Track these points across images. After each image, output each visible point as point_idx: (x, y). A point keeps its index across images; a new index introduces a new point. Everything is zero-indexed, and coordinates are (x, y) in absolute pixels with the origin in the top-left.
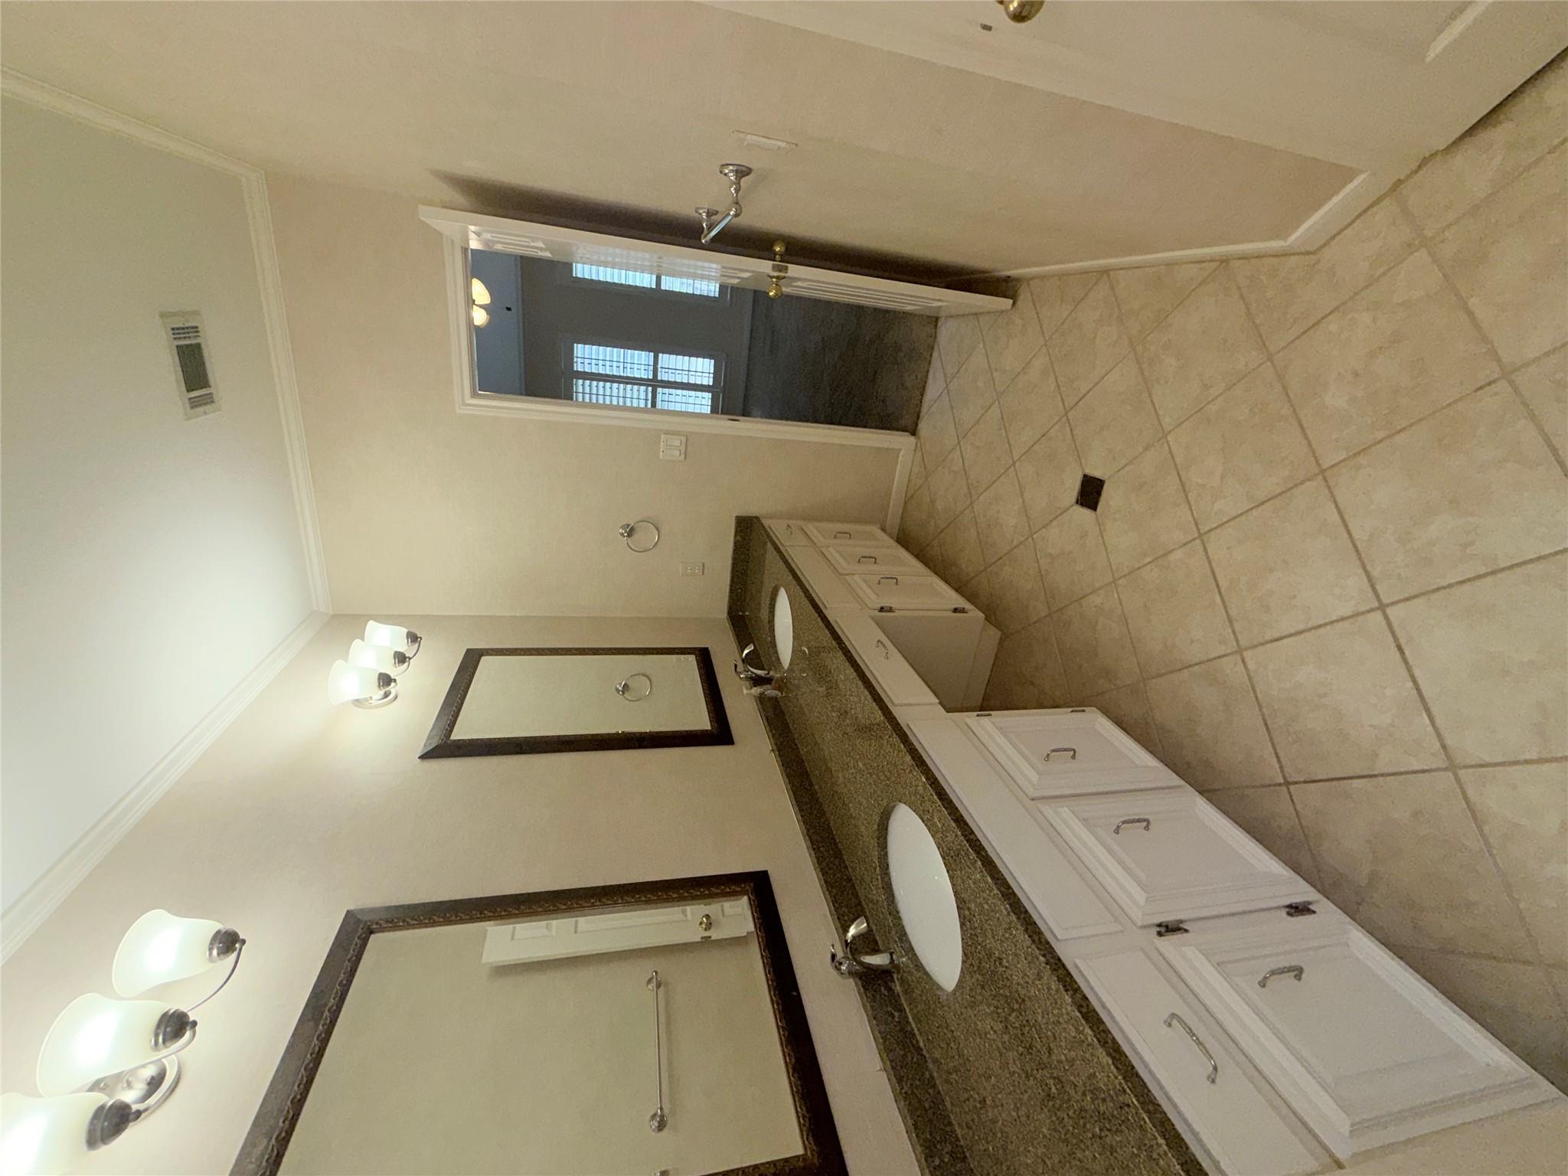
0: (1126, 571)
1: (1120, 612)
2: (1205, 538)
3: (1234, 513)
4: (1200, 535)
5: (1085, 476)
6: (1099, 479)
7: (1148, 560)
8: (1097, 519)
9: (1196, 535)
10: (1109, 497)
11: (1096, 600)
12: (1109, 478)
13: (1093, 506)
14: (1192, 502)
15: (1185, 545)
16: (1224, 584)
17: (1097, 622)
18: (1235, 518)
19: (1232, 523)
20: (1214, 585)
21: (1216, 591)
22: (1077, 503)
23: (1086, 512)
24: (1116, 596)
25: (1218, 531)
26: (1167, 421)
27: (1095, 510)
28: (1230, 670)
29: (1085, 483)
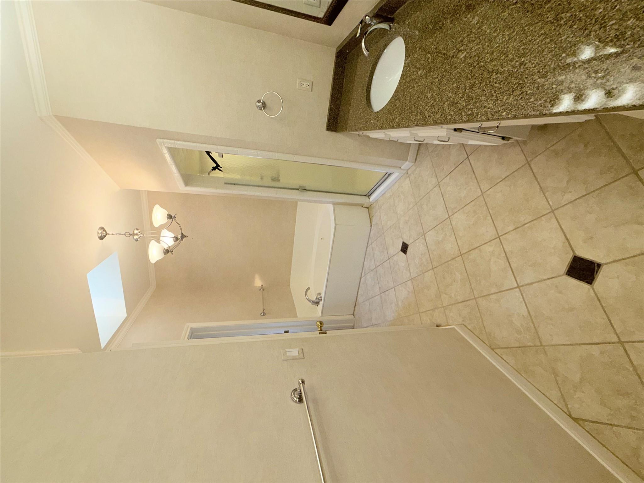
0: (543, 218)
1: (547, 194)
2: (497, 236)
3: (485, 245)
4: (499, 237)
5: (590, 284)
7: (527, 225)
8: (573, 251)
9: (501, 237)
11: (569, 197)
14: (503, 252)
15: (507, 233)
16: (489, 218)
17: (568, 182)
18: (485, 243)
19: (486, 242)
20: (492, 217)
21: (491, 215)
22: (599, 265)
24: (550, 203)
25: (492, 239)
26: (518, 293)
27: (575, 256)
28: (485, 186)
29: (591, 278)
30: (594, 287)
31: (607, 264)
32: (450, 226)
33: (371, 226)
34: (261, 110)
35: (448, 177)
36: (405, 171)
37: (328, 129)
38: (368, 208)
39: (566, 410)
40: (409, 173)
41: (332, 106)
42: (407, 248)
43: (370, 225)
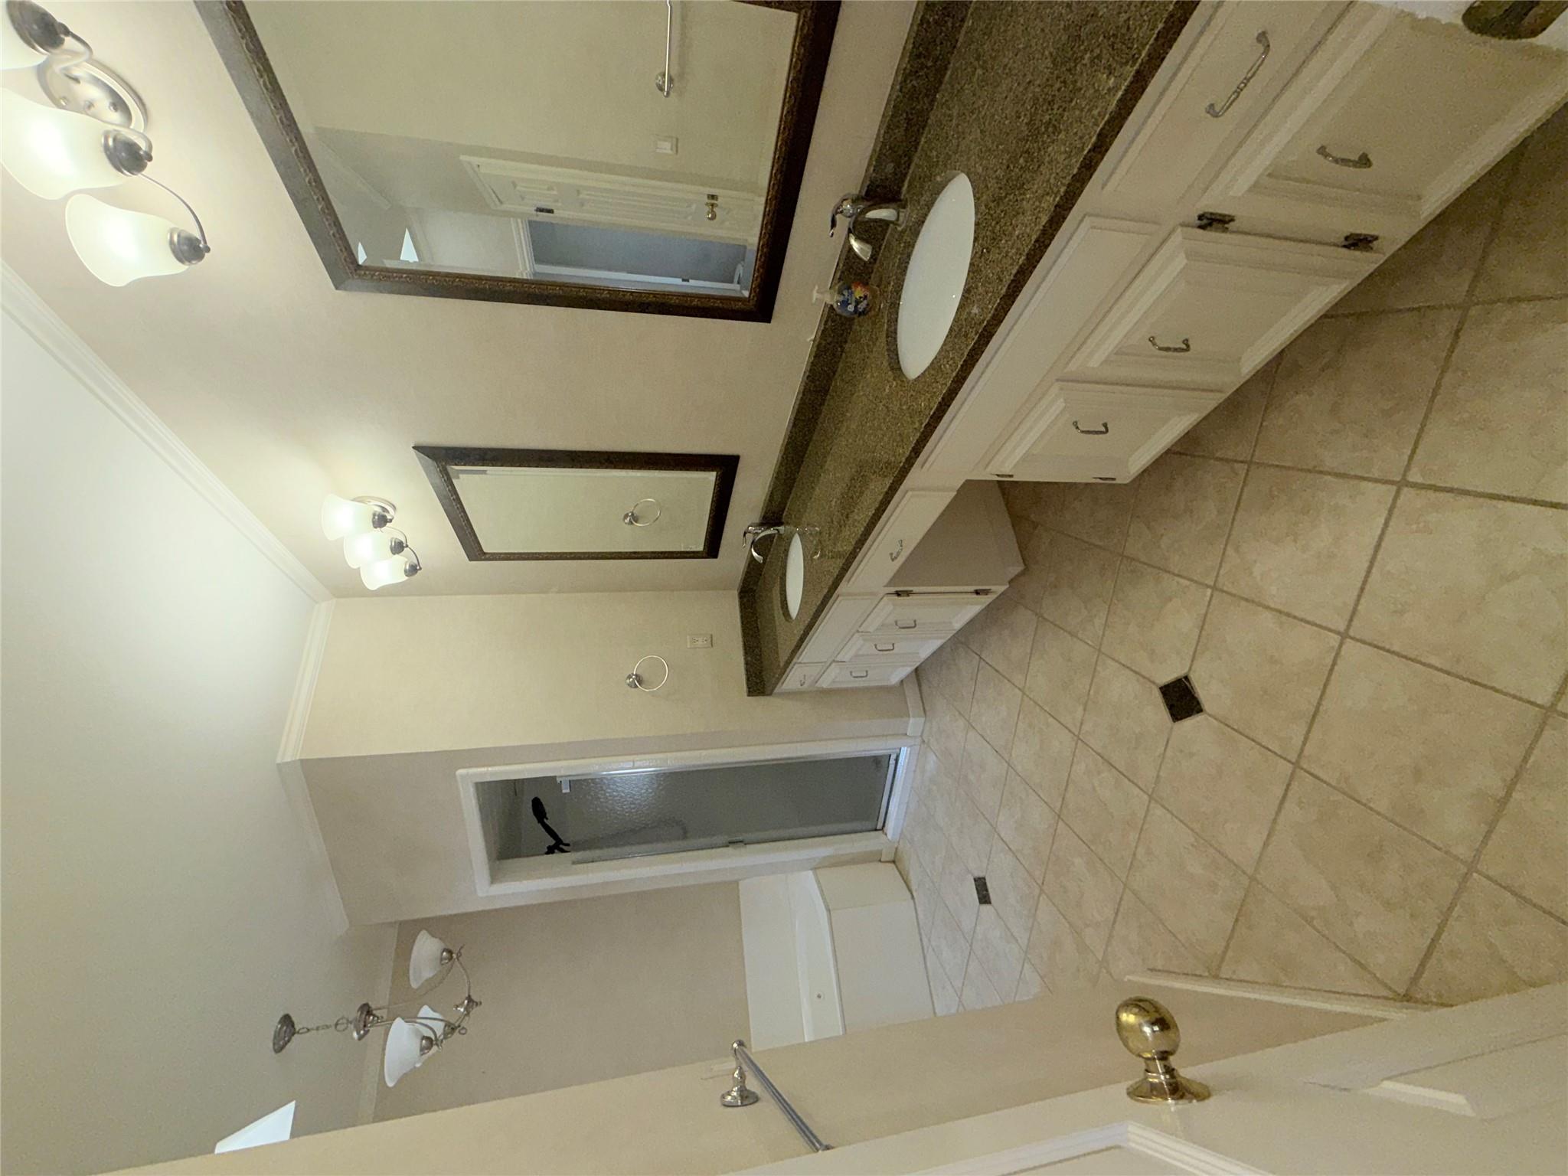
0: (1098, 668)
1: (1080, 635)
2: (1076, 738)
4: (1078, 738)
5: (1200, 710)
6: (1181, 719)
7: (1092, 692)
8: (1154, 683)
9: (1080, 737)
10: (1160, 711)
11: (1099, 622)
12: (1172, 728)
13: (1167, 690)
15: (1081, 723)
16: (1051, 720)
17: (1086, 608)
19: (1071, 758)
20: (1053, 715)
21: (1051, 713)
22: (1186, 678)
23: (1168, 677)
24: (1090, 643)
25: (1074, 748)
26: (1159, 811)
27: (1161, 688)
28: (1018, 679)
29: (1195, 703)
30: (1208, 711)
31: (1190, 669)
32: (1018, 778)
33: (913, 897)
34: (636, 687)
35: (975, 703)
36: (919, 740)
37: (749, 692)
38: (894, 862)
39: (1391, 995)
40: (926, 740)
41: (749, 659)
42: (985, 884)
43: (910, 896)
